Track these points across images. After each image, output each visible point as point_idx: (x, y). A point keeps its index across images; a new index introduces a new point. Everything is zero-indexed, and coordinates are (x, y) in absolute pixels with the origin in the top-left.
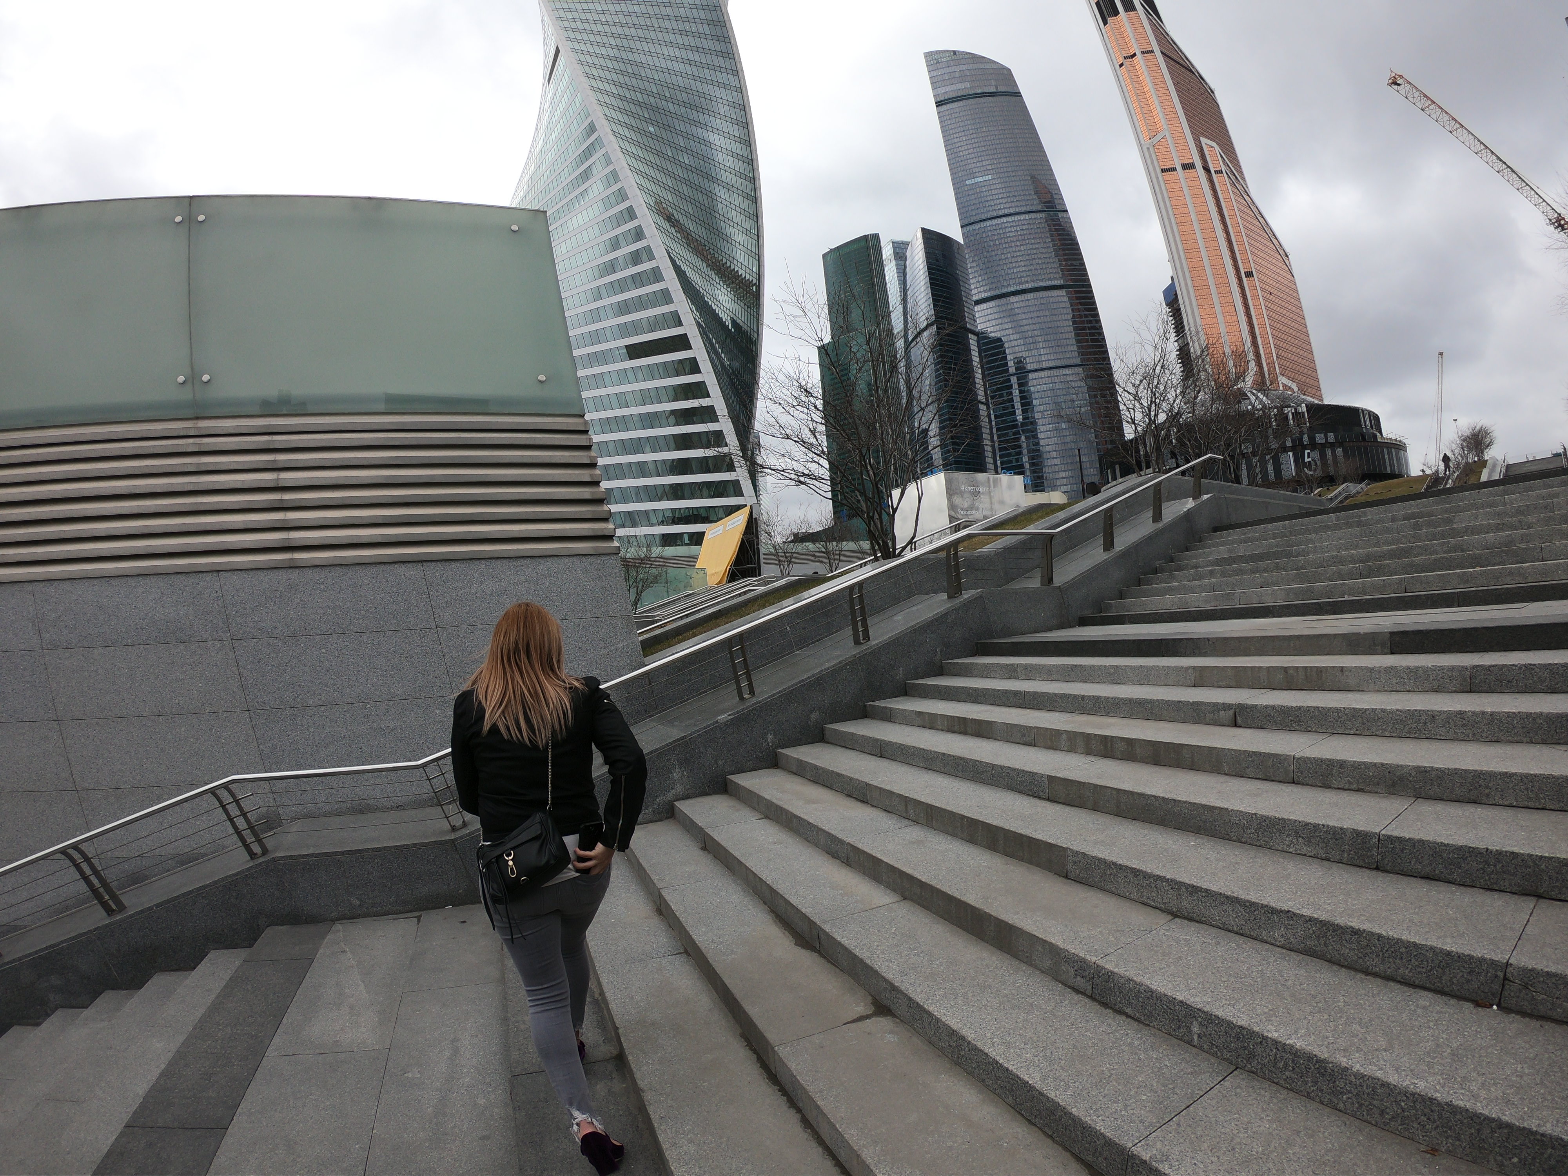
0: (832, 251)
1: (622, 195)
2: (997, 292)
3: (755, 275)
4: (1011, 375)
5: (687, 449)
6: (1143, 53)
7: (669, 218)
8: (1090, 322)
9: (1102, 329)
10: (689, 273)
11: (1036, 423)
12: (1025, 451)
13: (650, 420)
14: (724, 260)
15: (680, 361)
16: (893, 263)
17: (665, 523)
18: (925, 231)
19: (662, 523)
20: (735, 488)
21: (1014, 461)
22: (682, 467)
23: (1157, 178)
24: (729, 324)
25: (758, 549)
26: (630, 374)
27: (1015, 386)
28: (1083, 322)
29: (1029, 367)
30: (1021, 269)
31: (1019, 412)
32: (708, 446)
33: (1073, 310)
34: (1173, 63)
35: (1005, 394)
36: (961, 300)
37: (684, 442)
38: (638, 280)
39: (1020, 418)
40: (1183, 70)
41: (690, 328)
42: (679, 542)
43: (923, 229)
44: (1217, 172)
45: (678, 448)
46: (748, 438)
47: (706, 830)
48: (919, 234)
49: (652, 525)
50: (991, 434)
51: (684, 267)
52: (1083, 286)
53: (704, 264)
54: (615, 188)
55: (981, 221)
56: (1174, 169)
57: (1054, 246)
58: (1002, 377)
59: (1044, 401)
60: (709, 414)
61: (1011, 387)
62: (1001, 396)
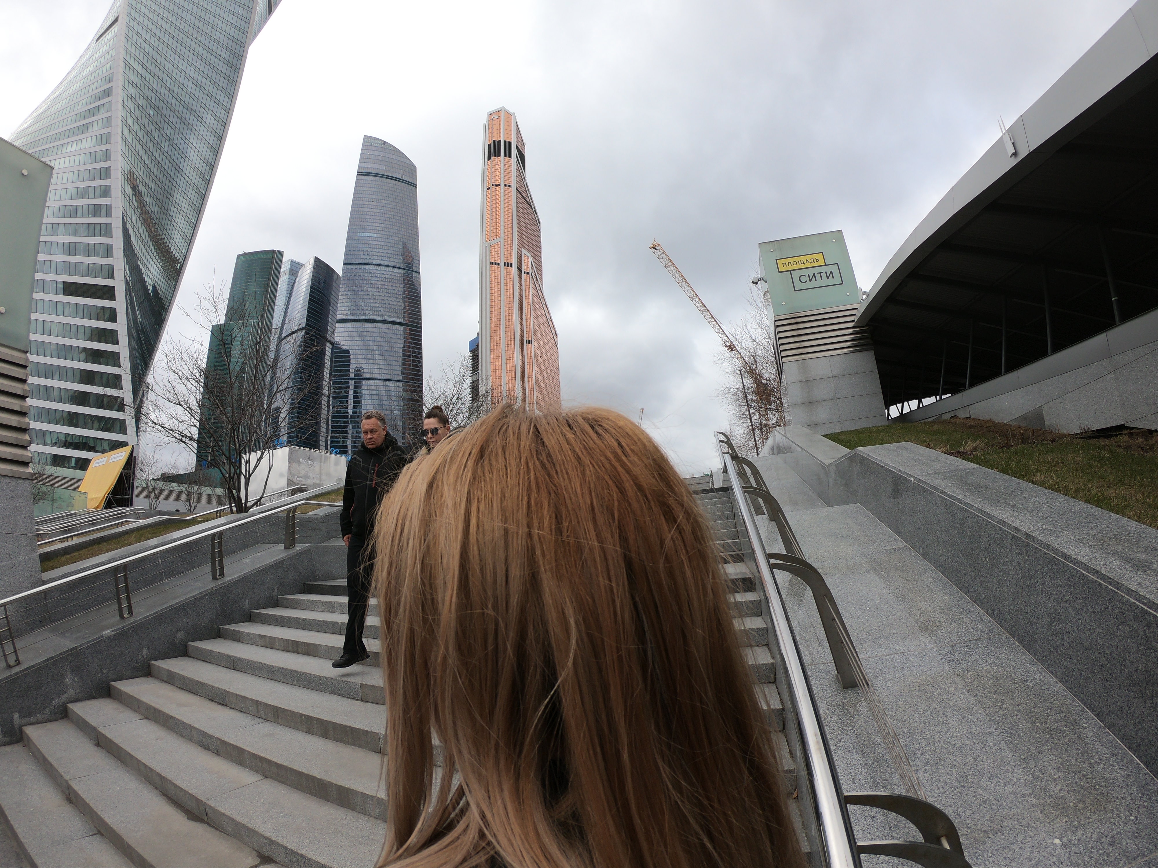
0: (246, 254)
1: (107, 156)
2: (355, 317)
3: (182, 255)
4: (351, 379)
5: (88, 384)
6: (505, 185)
7: (135, 188)
8: (415, 352)
10: (134, 238)
12: (350, 436)
13: (65, 352)
14: (163, 236)
15: (103, 308)
16: (287, 276)
17: (58, 445)
18: (317, 260)
19: (55, 444)
20: (121, 427)
21: (341, 443)
22: (81, 399)
23: (486, 267)
24: (150, 288)
25: (133, 483)
26: (60, 307)
27: (352, 387)
28: (410, 352)
29: (365, 376)
30: (376, 305)
31: (351, 407)
32: (107, 385)
33: (405, 341)
34: (521, 197)
35: (343, 392)
36: (328, 316)
37: (88, 377)
38: (91, 230)
39: (350, 412)
40: (526, 203)
41: (119, 284)
42: (66, 464)
43: (316, 258)
44: (525, 273)
45: (82, 382)
46: (140, 385)
47: (99, 729)
48: (312, 261)
49: (45, 444)
50: (328, 419)
51: (131, 231)
52: (416, 327)
53: (147, 234)
54: (104, 147)
55: (359, 264)
56: (499, 264)
57: (404, 294)
58: (344, 379)
59: (369, 402)
60: (113, 359)
61: (348, 387)
62: (340, 393)
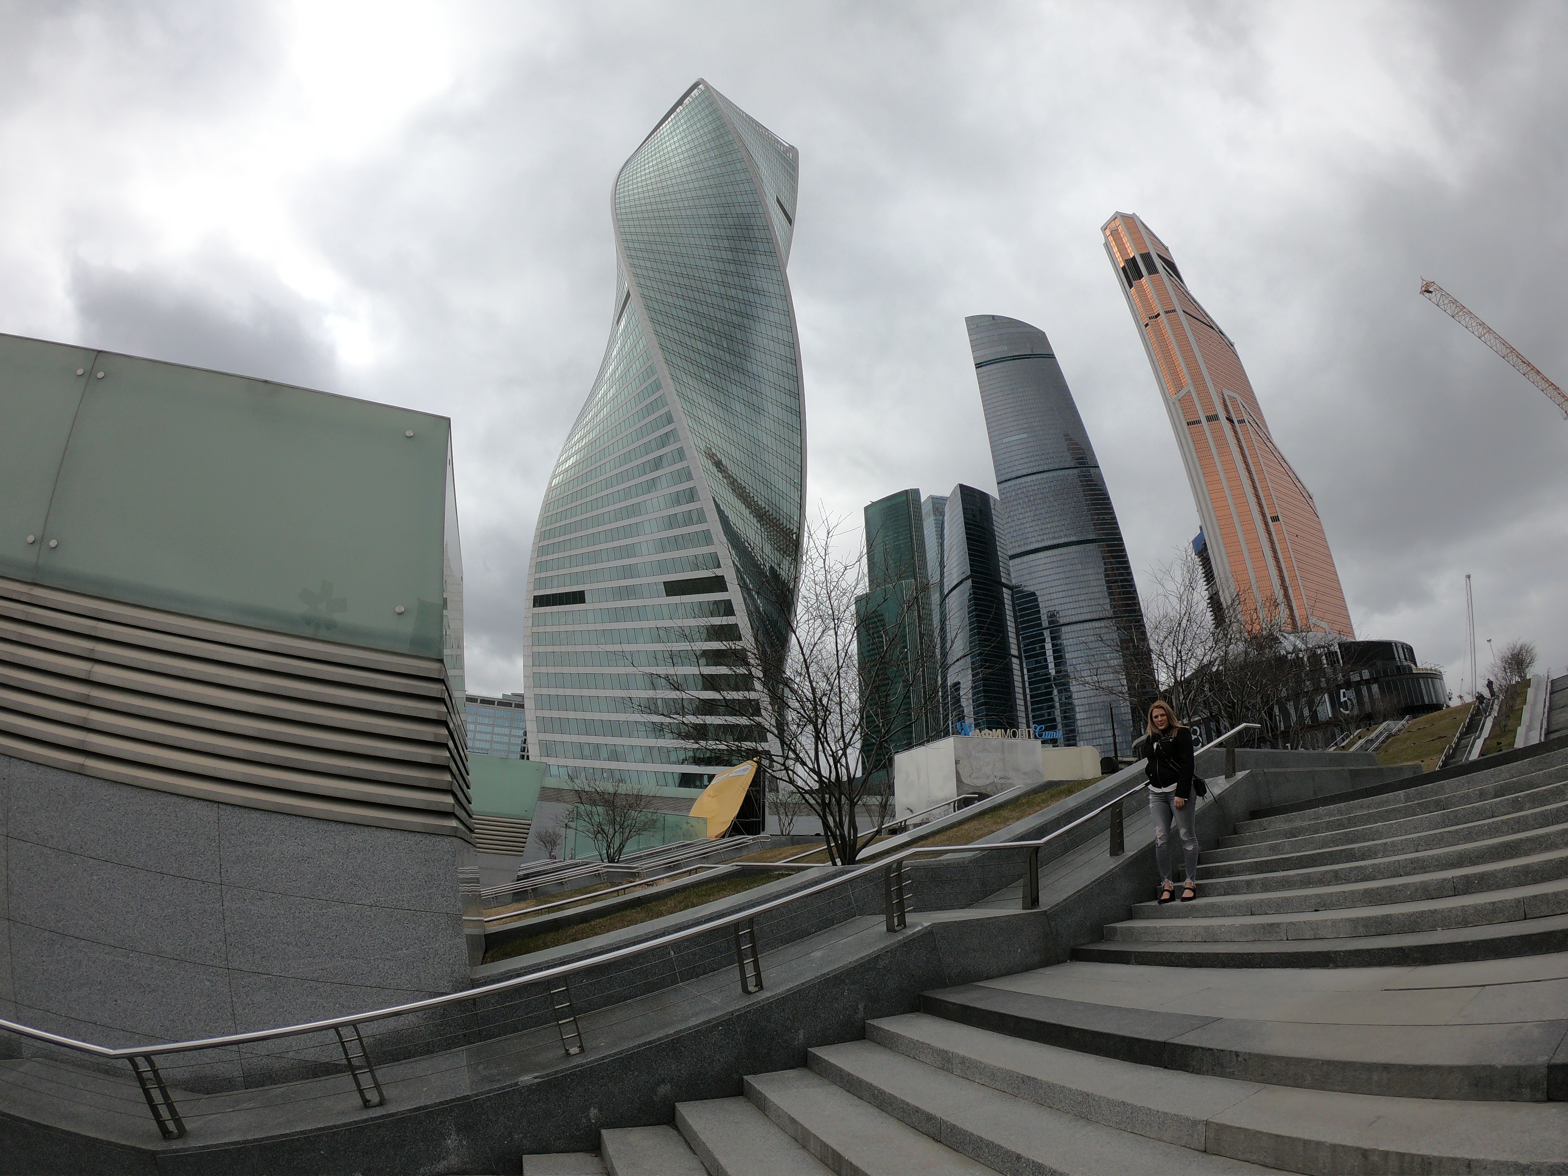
0: (873, 504)
1: (674, 436)
2: (1032, 547)
3: (796, 522)
4: (1044, 629)
6: (1167, 312)
7: (717, 463)
8: (1121, 574)
9: (1134, 581)
10: (731, 516)
11: (1069, 677)
12: (1057, 705)
14: (767, 508)
15: (717, 602)
16: (932, 518)
17: (686, 762)
18: (962, 488)
19: (683, 762)
20: (758, 733)
21: (1046, 715)
23: (1184, 431)
24: (767, 570)
26: (667, 611)
27: (1048, 640)
28: (1115, 575)
29: (1062, 621)
31: (1051, 666)
32: (737, 688)
33: (1105, 564)
34: (1195, 321)
35: (1038, 648)
36: (996, 554)
37: (712, 682)
39: (1053, 672)
40: (1204, 327)
41: (728, 570)
43: (961, 486)
44: (1240, 422)
45: (705, 688)
48: (956, 490)
49: (672, 763)
50: (1024, 687)
51: (727, 512)
52: (1115, 539)
53: (745, 507)
54: (668, 429)
55: (1017, 478)
56: (1199, 422)
57: (1086, 501)
58: (1035, 631)
59: (1076, 654)
60: (739, 657)
61: (1044, 640)
62: (1034, 649)
